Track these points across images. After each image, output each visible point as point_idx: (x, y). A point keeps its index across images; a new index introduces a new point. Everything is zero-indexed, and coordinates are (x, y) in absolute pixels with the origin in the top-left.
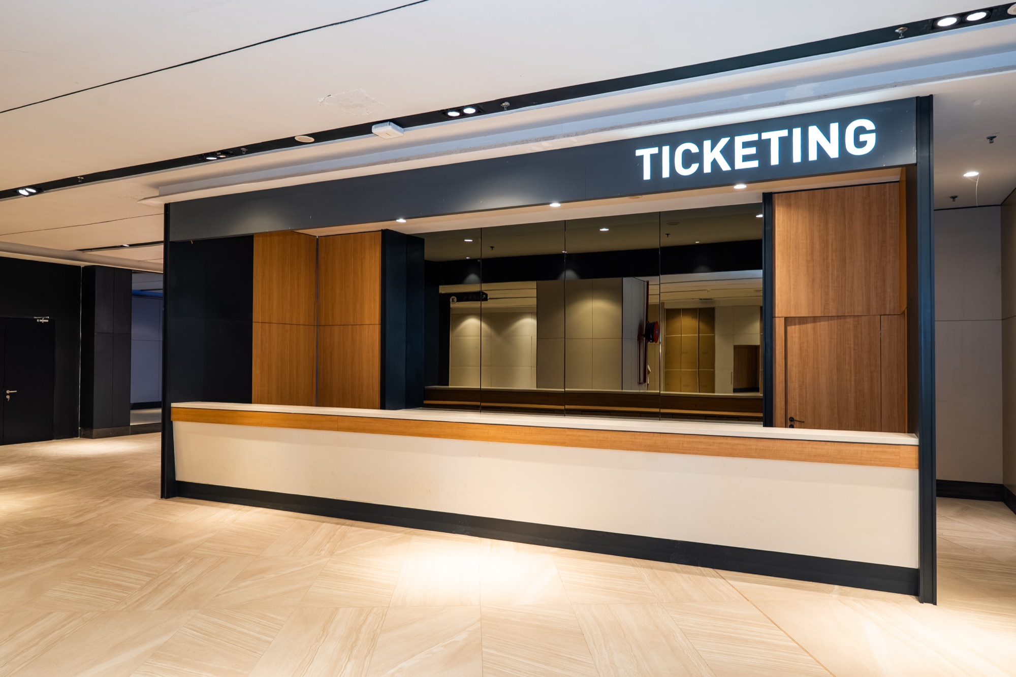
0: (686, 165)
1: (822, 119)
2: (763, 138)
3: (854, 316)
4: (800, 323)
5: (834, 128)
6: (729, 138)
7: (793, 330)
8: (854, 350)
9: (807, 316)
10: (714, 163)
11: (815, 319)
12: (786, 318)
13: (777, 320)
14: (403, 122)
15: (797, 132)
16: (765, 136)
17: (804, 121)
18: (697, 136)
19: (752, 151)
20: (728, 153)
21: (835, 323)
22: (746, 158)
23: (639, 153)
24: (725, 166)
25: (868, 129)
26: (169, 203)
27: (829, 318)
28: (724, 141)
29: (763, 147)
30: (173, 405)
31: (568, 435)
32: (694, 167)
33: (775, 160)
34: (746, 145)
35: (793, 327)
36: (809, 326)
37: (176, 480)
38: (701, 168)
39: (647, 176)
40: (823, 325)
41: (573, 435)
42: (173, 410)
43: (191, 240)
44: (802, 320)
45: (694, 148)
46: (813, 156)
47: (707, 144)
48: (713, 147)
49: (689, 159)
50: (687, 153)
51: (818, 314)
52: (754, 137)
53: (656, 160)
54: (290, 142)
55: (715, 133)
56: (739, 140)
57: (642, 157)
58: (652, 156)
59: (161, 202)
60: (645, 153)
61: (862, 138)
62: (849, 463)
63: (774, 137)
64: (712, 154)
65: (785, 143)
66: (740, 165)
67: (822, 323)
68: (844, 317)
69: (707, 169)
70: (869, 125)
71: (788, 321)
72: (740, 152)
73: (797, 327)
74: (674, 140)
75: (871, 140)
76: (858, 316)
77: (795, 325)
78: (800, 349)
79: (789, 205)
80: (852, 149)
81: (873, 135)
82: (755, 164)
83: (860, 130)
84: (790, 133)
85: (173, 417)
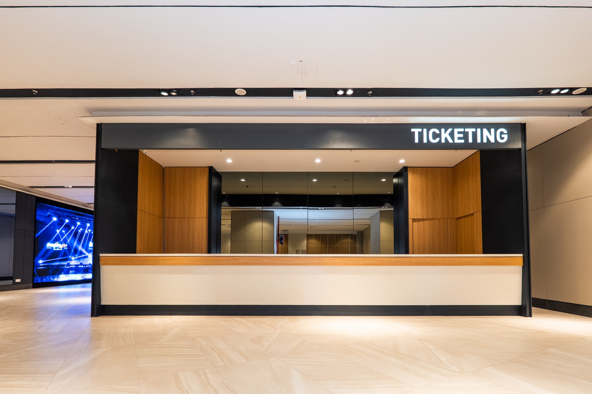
0: (434, 138)
1: (488, 126)
2: (466, 131)
3: (438, 219)
4: (418, 222)
5: (493, 130)
6: (452, 129)
7: (416, 224)
8: (438, 232)
9: (421, 218)
10: (446, 139)
11: (423, 220)
12: (413, 219)
13: (409, 220)
14: (312, 92)
15: (479, 130)
16: (466, 130)
17: (482, 126)
18: (439, 126)
19: (462, 135)
20: (452, 135)
21: (431, 221)
22: (459, 138)
23: (413, 130)
24: (451, 141)
25: (504, 132)
26: (102, 124)
27: (429, 219)
28: (450, 130)
29: (466, 134)
30: (101, 255)
31: (379, 260)
32: (437, 140)
33: (470, 140)
34: (459, 133)
35: (415, 223)
36: (421, 223)
37: (101, 304)
38: (440, 140)
39: (417, 141)
40: (426, 222)
41: (381, 260)
42: (100, 258)
43: (116, 149)
44: (418, 220)
45: (437, 131)
46: (485, 141)
47: (443, 130)
48: (445, 132)
49: (435, 136)
50: (434, 133)
51: (425, 218)
52: (462, 130)
53: (421, 134)
54: (230, 92)
55: (446, 126)
56: (456, 130)
57: (414, 132)
58: (419, 132)
59: (94, 121)
60: (416, 131)
61: (503, 136)
62: (499, 265)
63: (470, 131)
64: (445, 135)
65: (475, 134)
66: (457, 141)
67: (426, 221)
68: (434, 219)
69: (443, 141)
70: (505, 131)
71: (414, 220)
72: (456, 135)
73: (417, 223)
74: (429, 126)
75: (506, 137)
76: (439, 219)
77: (416, 222)
78: (418, 232)
79: (413, 173)
80: (499, 140)
81: (507, 135)
82: (462, 141)
83: (502, 133)
84: (476, 130)
85: (101, 262)
